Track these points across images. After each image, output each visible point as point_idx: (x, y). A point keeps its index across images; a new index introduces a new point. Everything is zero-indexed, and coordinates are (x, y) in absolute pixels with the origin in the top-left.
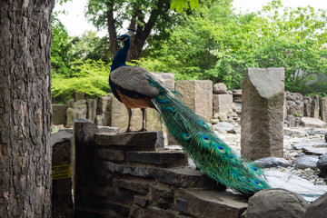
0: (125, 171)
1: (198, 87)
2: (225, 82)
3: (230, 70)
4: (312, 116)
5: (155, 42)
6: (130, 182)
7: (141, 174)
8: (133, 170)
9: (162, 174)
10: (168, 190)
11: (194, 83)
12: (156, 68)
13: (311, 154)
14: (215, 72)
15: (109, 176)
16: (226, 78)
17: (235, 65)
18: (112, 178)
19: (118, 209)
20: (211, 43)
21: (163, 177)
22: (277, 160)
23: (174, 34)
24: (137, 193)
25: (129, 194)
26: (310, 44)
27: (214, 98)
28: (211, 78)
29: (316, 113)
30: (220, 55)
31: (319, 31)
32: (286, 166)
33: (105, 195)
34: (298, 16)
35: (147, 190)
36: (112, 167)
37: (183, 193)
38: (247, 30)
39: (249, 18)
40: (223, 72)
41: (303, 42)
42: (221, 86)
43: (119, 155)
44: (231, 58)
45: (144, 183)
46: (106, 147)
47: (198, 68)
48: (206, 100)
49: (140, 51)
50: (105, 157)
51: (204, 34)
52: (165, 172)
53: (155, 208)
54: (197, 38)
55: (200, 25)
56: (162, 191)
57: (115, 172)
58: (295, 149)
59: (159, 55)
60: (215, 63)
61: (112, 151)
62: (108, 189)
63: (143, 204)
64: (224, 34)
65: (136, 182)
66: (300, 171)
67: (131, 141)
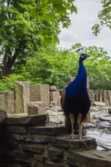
0: (28, 140)
1: (42, 88)
2: (56, 85)
3: (58, 79)
4: (99, 101)
5: (18, 65)
6: (31, 146)
7: (39, 141)
8: (33, 139)
9: (55, 141)
10: (59, 151)
11: (39, 86)
12: (19, 79)
13: (104, 120)
14: (50, 80)
15: (16, 143)
16: (56, 83)
17: (60, 76)
18: (18, 144)
19: (22, 163)
20: (47, 65)
21: (55, 143)
22: (89, 124)
23: (28, 61)
24: (36, 153)
25: (30, 154)
26: (96, 65)
27: (50, 94)
28: (48, 83)
29: (101, 99)
30: (53, 71)
31: (99, 59)
32: (94, 128)
33: (13, 155)
34: (89, 51)
35: (43, 151)
36: (18, 137)
37: (72, 153)
38: (65, 58)
39: (66, 53)
40: (54, 80)
41: (93, 64)
42: (54, 87)
43: (22, 129)
44: (58, 73)
45: (41, 146)
46: (14, 125)
47: (41, 78)
48: (46, 95)
49: (10, 70)
50: (13, 131)
51: (44, 61)
52: (57, 140)
53: (50, 163)
54: (40, 63)
55: (42, 57)
56: (55, 152)
57: (21, 140)
58: (95, 118)
59: (20, 72)
60: (50, 75)
61: (18, 128)
62: (15, 151)
63: (42, 160)
64: (54, 61)
65: (35, 146)
66: (102, 130)
67: (31, 121)
